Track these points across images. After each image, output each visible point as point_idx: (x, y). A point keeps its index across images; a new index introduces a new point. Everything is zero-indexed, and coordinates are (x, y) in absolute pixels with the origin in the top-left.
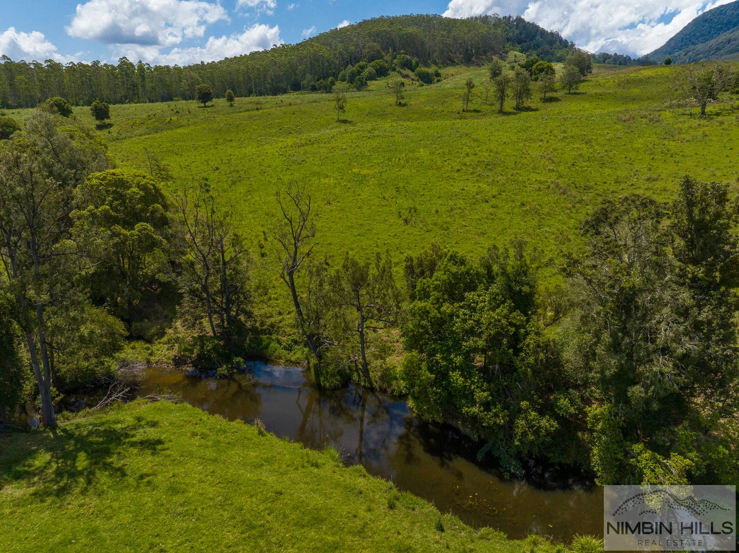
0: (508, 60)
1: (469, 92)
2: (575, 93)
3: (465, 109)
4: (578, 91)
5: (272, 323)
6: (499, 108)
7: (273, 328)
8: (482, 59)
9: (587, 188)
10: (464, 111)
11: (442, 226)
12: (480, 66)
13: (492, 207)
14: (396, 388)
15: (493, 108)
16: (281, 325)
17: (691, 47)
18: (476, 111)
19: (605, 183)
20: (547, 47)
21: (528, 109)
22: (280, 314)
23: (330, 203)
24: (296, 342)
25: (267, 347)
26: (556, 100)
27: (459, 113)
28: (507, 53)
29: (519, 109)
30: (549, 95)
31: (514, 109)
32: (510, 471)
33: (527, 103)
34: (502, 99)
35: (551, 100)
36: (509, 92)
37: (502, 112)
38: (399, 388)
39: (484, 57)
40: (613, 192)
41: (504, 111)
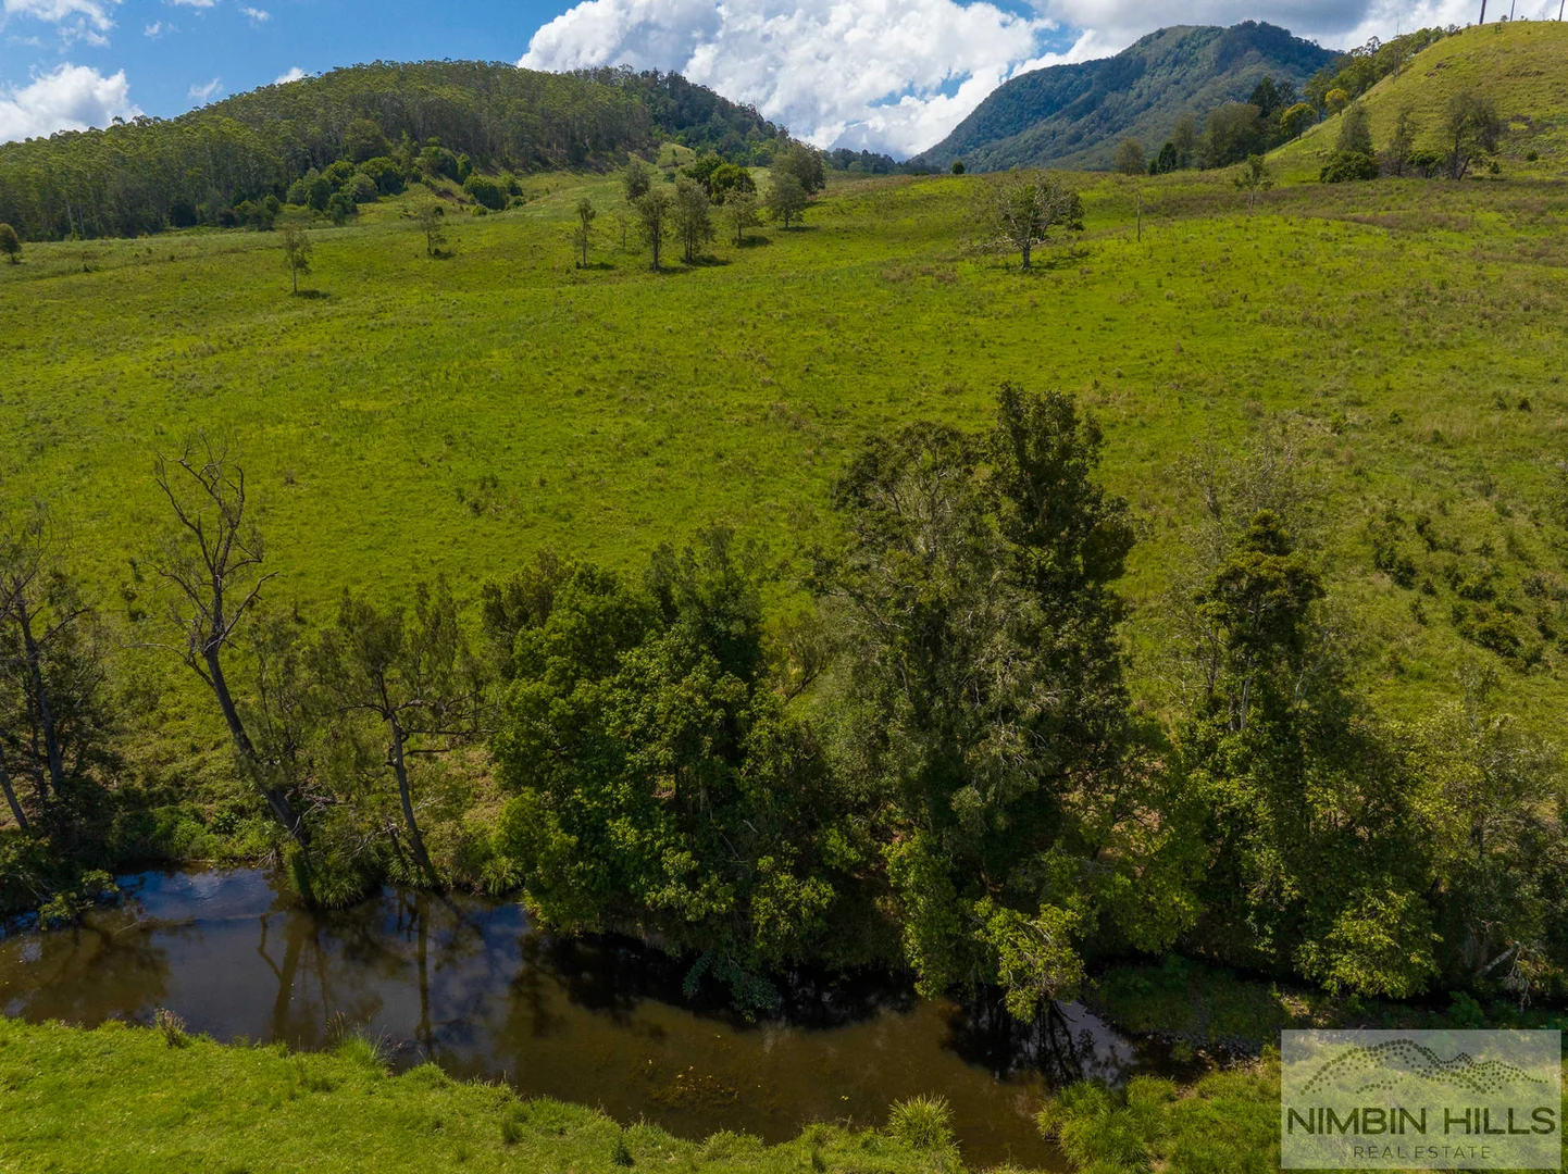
0: (660, 161)
1: (587, 227)
2: (798, 229)
3: (582, 263)
4: (802, 225)
5: (176, 775)
6: (652, 261)
7: (179, 786)
8: (607, 158)
9: (838, 415)
10: (578, 267)
11: (556, 513)
12: (604, 174)
13: (658, 465)
14: (492, 876)
15: (639, 260)
16: (199, 776)
17: (995, 142)
18: (604, 266)
19: (870, 403)
20: (735, 135)
21: (711, 261)
22: (195, 750)
23: (292, 482)
24: (241, 812)
25: (168, 834)
26: (763, 241)
27: (568, 272)
28: (657, 146)
29: (692, 261)
30: (747, 232)
31: (683, 261)
32: (753, 1006)
33: (707, 250)
34: (655, 240)
35: (753, 242)
36: (668, 226)
37: (657, 268)
38: (499, 875)
39: (610, 154)
40: (886, 420)
41: (663, 265)
